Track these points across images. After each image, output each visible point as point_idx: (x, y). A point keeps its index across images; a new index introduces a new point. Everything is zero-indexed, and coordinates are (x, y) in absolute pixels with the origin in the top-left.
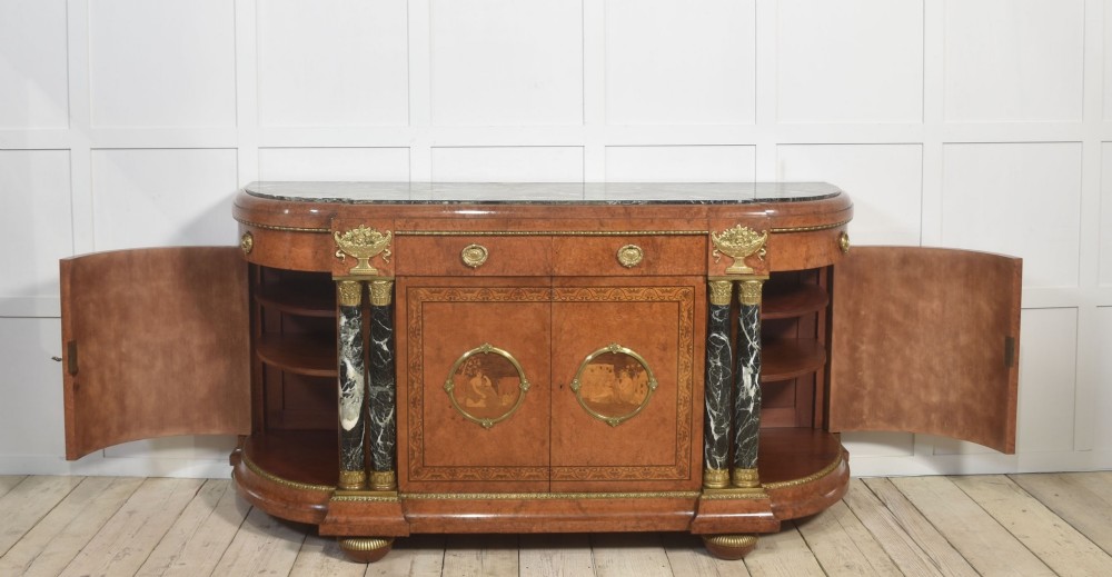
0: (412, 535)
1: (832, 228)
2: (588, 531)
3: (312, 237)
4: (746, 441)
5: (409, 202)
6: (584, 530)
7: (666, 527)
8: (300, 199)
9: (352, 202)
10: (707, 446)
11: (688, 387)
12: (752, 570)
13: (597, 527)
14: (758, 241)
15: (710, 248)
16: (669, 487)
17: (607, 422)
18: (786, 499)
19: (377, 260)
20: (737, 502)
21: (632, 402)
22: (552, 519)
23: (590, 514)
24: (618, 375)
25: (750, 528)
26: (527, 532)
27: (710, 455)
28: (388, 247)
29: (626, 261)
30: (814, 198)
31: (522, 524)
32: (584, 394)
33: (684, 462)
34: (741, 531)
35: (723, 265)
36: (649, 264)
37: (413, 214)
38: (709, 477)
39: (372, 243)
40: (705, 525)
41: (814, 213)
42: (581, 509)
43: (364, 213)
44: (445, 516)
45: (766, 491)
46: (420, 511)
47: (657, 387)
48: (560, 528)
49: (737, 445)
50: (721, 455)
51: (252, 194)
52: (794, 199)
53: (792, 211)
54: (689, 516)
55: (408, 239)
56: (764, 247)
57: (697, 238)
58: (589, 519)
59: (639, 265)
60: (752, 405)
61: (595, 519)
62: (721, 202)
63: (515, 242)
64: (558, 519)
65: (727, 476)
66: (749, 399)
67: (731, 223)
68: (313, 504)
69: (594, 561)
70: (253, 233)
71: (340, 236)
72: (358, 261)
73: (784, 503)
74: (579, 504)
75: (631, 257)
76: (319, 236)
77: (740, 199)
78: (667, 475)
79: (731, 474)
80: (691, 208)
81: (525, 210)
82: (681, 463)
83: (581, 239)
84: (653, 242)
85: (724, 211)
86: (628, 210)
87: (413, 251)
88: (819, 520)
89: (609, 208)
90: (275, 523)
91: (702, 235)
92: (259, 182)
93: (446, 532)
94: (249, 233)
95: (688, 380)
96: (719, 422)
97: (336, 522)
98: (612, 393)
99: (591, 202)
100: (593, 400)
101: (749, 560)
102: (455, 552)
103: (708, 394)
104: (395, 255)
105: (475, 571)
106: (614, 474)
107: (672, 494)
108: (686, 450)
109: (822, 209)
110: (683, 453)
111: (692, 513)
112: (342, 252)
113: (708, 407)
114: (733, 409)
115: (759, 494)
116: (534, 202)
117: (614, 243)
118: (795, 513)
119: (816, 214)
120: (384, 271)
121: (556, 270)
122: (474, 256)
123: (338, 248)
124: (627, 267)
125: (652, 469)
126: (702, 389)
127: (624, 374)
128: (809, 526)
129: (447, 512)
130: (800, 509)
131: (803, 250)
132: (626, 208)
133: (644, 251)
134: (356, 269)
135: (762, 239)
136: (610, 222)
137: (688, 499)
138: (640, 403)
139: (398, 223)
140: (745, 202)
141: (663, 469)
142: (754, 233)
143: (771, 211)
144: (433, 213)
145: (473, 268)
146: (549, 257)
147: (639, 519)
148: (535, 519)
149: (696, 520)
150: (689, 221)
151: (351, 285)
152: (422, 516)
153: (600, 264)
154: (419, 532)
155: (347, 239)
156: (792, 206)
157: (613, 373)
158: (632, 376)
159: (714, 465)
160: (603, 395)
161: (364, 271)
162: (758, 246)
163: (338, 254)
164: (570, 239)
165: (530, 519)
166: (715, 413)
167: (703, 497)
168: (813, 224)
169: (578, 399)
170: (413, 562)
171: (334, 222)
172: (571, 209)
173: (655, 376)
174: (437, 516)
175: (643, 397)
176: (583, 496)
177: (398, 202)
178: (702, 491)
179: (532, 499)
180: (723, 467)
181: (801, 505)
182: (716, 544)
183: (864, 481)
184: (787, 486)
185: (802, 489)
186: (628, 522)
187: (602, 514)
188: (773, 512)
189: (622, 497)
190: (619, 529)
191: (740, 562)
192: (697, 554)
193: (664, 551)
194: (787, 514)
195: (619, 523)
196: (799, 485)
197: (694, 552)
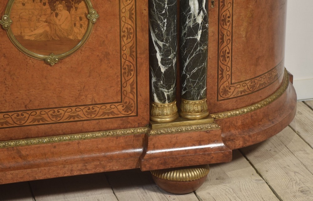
4: (194, 71)
6: (27, 178)
7: (115, 167)
10: (154, 80)
11: (130, 18)
13: (40, 174)
16: (116, 126)
17: (45, 60)
18: (236, 128)
20: (188, 135)
21: (71, 37)
23: (31, 160)
24: (53, 9)
25: (201, 161)
27: (157, 88)
32: (16, 31)
33: (130, 98)
34: (192, 163)
38: (157, 111)
40: (155, 161)
42: (21, 157)
45: (216, 121)
47: (98, 19)
49: (185, 76)
50: (168, 88)
54: (138, 153)
58: (31, 167)
60: (200, 32)
61: (38, 166)
65: (175, 109)
66: (196, 27)
73: (233, 131)
74: (19, 152)
78: (112, 113)
79: (179, 106)
82: (127, 100)
88: (266, 147)
95: (130, 10)
96: (165, 54)
98: (48, 29)
100: (27, 38)
101: (201, 193)
103: (153, 24)
106: (56, 116)
107: (119, 132)
108: (132, 85)
110: (128, 89)
111: (140, 150)
113: (154, 38)
114: (179, 38)
115: (208, 125)
118: (245, 140)
125: (97, 108)
126: (146, 18)
127: (60, 7)
128: (256, 154)
130: (249, 136)
137: (136, 136)
138: (80, 38)
141: (108, 106)
147: (85, 161)
149: (146, 157)
157: (47, 6)
158: (69, 8)
159: (162, 98)
160: (40, 31)
166: (161, 44)
167: (152, 132)
169: (10, 38)
173: (95, 7)
175: (83, 31)
176: (23, 142)
178: (150, 126)
180: (170, 100)
181: (251, 133)
182: (167, 179)
183: (308, 103)
184: (236, 115)
185: (252, 116)
186: (75, 165)
187: (45, 161)
188: (224, 142)
189: (66, 140)
190: (65, 173)
191: (192, 196)
192: (146, 191)
193: (112, 191)
194: (237, 142)
195: (64, 167)
196: (247, 112)
197: (143, 188)
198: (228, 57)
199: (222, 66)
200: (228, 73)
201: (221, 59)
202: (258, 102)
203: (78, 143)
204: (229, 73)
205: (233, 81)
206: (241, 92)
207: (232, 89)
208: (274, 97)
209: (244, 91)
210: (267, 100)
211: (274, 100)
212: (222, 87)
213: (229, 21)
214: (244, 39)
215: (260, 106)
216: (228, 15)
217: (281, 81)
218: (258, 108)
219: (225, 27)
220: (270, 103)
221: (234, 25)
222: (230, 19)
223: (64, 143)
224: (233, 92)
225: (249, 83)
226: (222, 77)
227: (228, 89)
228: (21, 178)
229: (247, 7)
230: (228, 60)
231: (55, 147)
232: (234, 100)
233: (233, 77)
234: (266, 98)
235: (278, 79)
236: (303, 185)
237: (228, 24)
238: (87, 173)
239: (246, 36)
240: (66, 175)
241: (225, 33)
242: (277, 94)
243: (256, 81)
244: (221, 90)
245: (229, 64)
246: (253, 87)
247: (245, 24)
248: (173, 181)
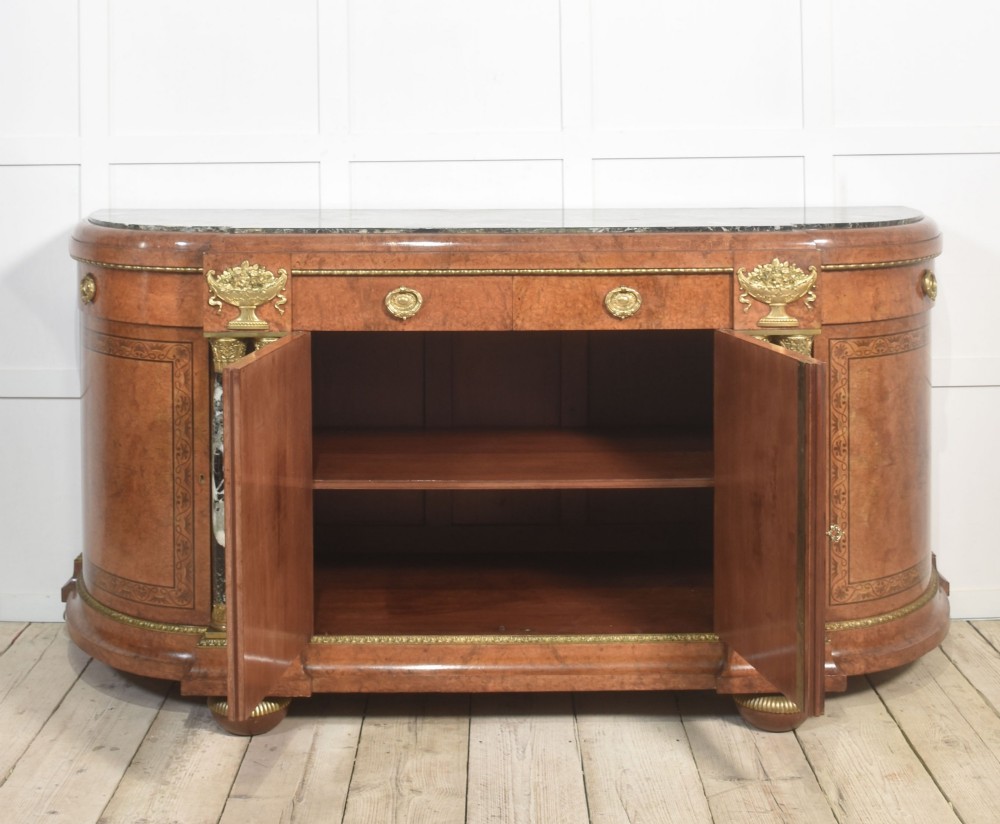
0: (314, 694)
1: (911, 265)
2: (569, 689)
3: (176, 280)
5: (313, 231)
6: (563, 688)
7: (681, 685)
8: (161, 228)
9: (232, 231)
12: (807, 747)
13: (581, 684)
14: (805, 280)
15: (736, 292)
18: (855, 644)
19: (266, 309)
22: (515, 673)
23: (570, 665)
26: (480, 690)
28: (282, 292)
29: (617, 310)
30: (884, 224)
31: (473, 679)
35: (754, 315)
36: (650, 314)
37: (317, 246)
39: (260, 285)
40: (737, 683)
41: (884, 243)
42: (558, 658)
43: (249, 245)
44: (362, 667)
46: (327, 660)
48: (528, 685)
51: (97, 223)
52: (854, 225)
53: (852, 241)
54: (714, 668)
55: (311, 281)
56: (812, 289)
57: (717, 277)
58: (569, 673)
59: (636, 315)
61: (578, 672)
62: (751, 229)
63: (459, 283)
64: (525, 673)
67: (766, 258)
68: (173, 650)
69: (578, 733)
70: (96, 275)
71: (215, 277)
72: (240, 311)
73: (851, 650)
74: (555, 651)
75: (625, 304)
76: (187, 278)
77: (777, 224)
80: (708, 237)
81: (475, 240)
83: (553, 279)
84: (655, 283)
85: (755, 241)
86: (619, 239)
87: (317, 297)
89: (591, 238)
90: (123, 682)
91: (724, 273)
92: (110, 210)
93: (364, 690)
94: (90, 275)
97: (205, 676)
99: (568, 230)
101: (803, 734)
102: (377, 720)
104: (293, 302)
105: (405, 747)
107: (688, 637)
109: (895, 238)
111: (718, 665)
112: (217, 299)
116: (487, 230)
117: (601, 286)
118: (868, 664)
119: (887, 245)
120: (277, 325)
121: (519, 322)
122: (403, 304)
123: (213, 293)
124: (618, 318)
129: (366, 661)
130: (875, 658)
131: (869, 294)
132: (616, 238)
133: (643, 296)
134: (238, 322)
135: (809, 279)
136: (593, 255)
137: (713, 644)
139: (296, 258)
140: (785, 228)
142: (798, 270)
143: (823, 242)
144: (344, 247)
145: (401, 320)
146: (509, 306)
147: (641, 673)
148: (491, 671)
149: (724, 674)
150: (705, 254)
151: (230, 344)
152: (330, 667)
153: (580, 314)
154: (324, 690)
155: (224, 281)
156: (852, 234)
161: (248, 324)
162: (805, 288)
163: (212, 302)
164: (537, 280)
165: (485, 671)
168: (883, 259)
170: (316, 735)
171: (207, 258)
172: (539, 239)
174: (352, 667)
176: (561, 639)
177: (297, 231)
179: (487, 643)
181: (878, 655)
182: (753, 709)
183: (974, 624)
184: (856, 627)
185: (879, 631)
186: (626, 677)
187: (588, 666)
188: (836, 663)
189: (617, 641)
190: (613, 686)
191: (790, 735)
192: (727, 723)
193: (679, 719)
194: (857, 666)
195: (612, 678)
196: (873, 625)
197: (723, 720)
198: (844, 546)
199: (836, 559)
200: (843, 568)
201: (835, 548)
202: (888, 612)
203: (633, 647)
204: (846, 568)
205: (852, 580)
206: (864, 596)
207: (851, 591)
208: (913, 607)
209: (868, 595)
210: (903, 610)
211: (913, 611)
212: (835, 587)
213: (843, 499)
214: (866, 524)
215: (891, 617)
216: (843, 490)
217: (925, 587)
218: (889, 620)
219: (839, 506)
220: (906, 614)
221: (851, 504)
222: (846, 496)
223: (614, 645)
224: (851, 595)
225: (874, 585)
226: (836, 574)
227: (844, 590)
228: (556, 686)
229: (870, 483)
230: (843, 550)
231: (602, 649)
232: (854, 606)
233: (851, 574)
234: (901, 607)
235: (919, 582)
236: (950, 734)
237: (843, 502)
238: (643, 688)
239: (869, 521)
240: (614, 689)
241: (839, 514)
242: (919, 603)
243: (885, 583)
244: (834, 591)
245: (846, 557)
246: (881, 590)
247: (867, 504)
248: (762, 711)
